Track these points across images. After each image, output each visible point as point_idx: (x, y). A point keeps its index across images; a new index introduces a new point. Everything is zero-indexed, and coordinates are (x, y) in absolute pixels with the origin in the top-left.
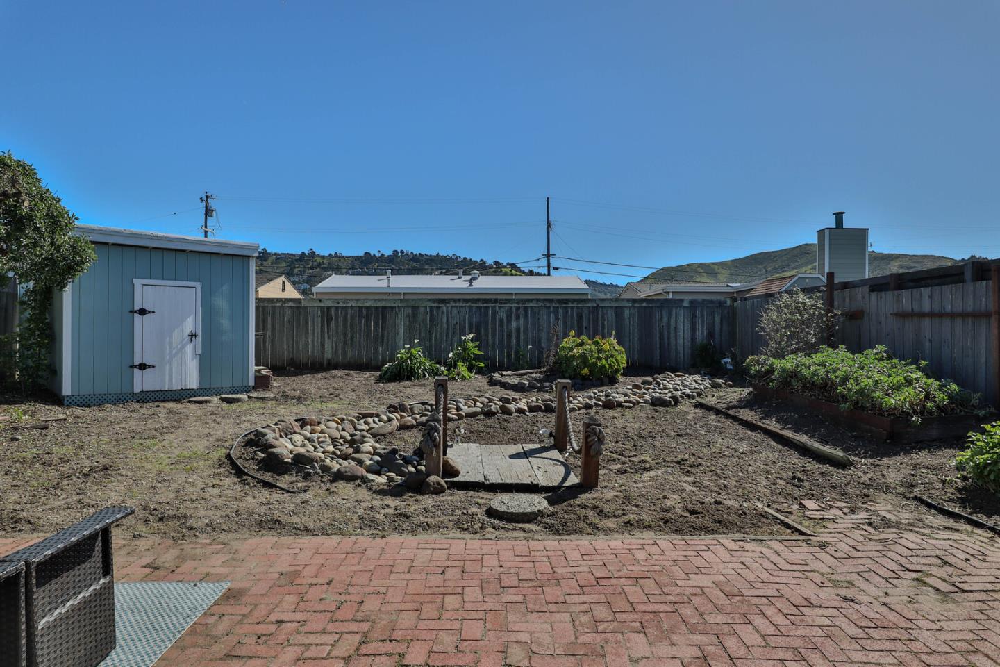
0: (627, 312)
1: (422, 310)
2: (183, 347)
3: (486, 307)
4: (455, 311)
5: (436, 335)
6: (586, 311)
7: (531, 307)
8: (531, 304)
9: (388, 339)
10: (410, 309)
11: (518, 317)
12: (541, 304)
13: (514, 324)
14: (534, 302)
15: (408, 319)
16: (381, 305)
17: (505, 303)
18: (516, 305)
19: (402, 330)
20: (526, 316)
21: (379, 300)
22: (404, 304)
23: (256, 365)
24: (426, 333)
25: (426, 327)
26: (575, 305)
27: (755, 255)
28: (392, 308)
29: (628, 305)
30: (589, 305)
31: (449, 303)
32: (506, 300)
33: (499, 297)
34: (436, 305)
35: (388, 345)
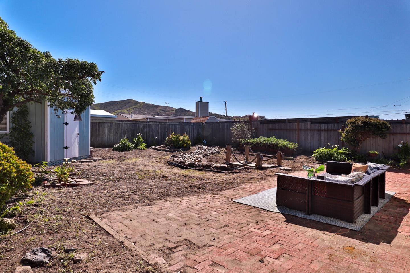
0: (177, 126)
1: (114, 124)
2: (76, 139)
3: (136, 123)
4: (126, 125)
5: (119, 134)
6: (166, 126)
7: (151, 124)
8: (151, 123)
9: (101, 136)
10: (109, 124)
11: (147, 128)
12: (154, 123)
13: (145, 130)
14: (152, 122)
15: (108, 128)
16: (98, 122)
17: (143, 122)
18: (146, 123)
19: (106, 132)
20: (149, 127)
21: (97, 120)
22: (107, 122)
23: (91, 147)
24: (116, 133)
25: (115, 131)
26: (164, 124)
27: (110, 102)
28: (102, 123)
29: (178, 124)
30: (168, 124)
31: (123, 122)
32: (143, 121)
33: (140, 120)
34: (119, 122)
35: (101, 138)
